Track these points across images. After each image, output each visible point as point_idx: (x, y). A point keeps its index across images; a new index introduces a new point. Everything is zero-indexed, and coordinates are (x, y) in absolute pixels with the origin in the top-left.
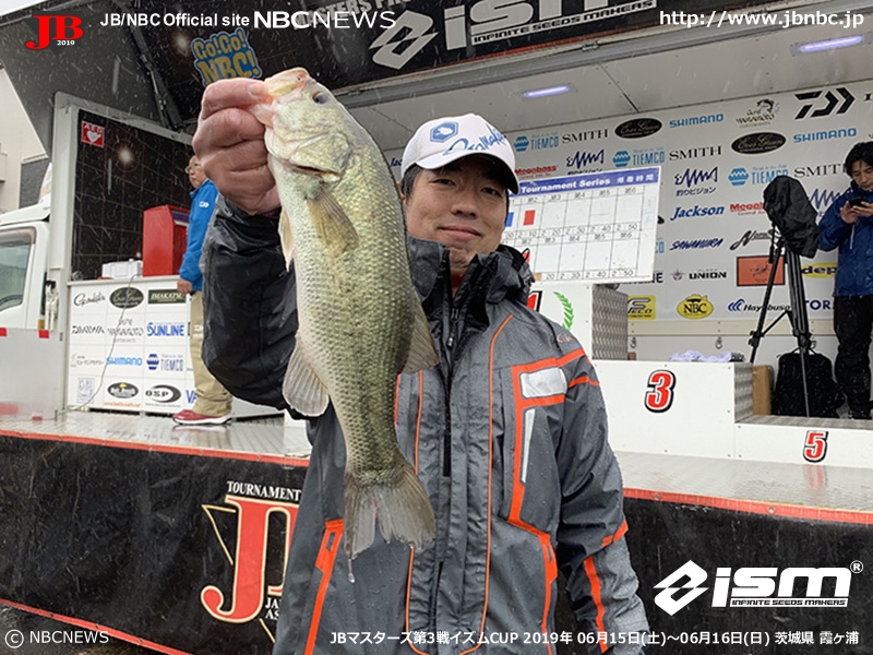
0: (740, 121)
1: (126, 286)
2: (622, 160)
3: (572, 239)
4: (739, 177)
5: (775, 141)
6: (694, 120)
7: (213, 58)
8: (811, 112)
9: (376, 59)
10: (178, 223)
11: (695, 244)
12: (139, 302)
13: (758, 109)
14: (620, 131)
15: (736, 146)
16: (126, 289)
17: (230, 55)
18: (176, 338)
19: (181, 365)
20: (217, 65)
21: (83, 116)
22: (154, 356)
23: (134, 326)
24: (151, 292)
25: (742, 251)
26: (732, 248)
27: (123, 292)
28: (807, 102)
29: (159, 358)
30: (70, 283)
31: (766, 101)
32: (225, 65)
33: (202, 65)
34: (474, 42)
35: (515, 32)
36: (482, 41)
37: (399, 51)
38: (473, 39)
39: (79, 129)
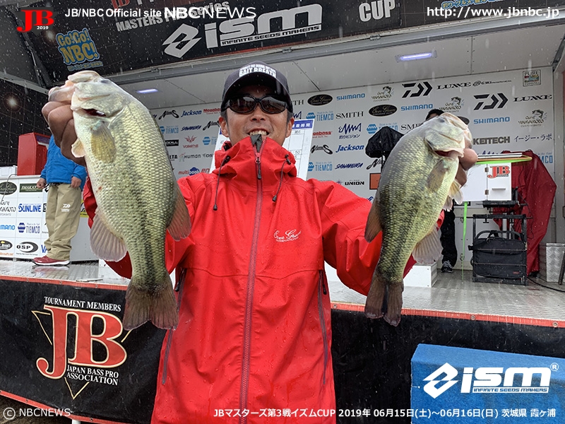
0: (374, 98)
1: (6, 181)
2: (311, 117)
4: (372, 129)
5: (392, 109)
6: (350, 97)
7: (70, 46)
8: (410, 94)
9: (167, 51)
10: (39, 143)
11: (349, 166)
12: (14, 191)
13: (383, 91)
14: (310, 101)
15: (371, 112)
16: (6, 183)
17: (80, 45)
18: (36, 213)
19: (39, 230)
20: (72, 50)
22: (23, 224)
23: (10, 206)
24: (22, 185)
25: (373, 170)
26: (368, 168)
27: (5, 185)
28: (408, 89)
29: (26, 225)
31: (387, 87)
32: (77, 50)
33: (63, 50)
34: (222, 45)
35: (245, 40)
36: (227, 44)
37: (179, 47)
38: (221, 42)
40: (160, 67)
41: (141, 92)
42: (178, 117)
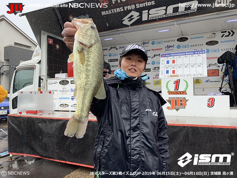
0: (208, 38)
2: (179, 47)
3: (186, 67)
4: (208, 51)
5: (216, 42)
6: (196, 38)
8: (224, 36)
9: (124, 23)
12: (68, 84)
13: (212, 35)
14: (178, 40)
16: (64, 80)
21: (48, 37)
22: (73, 97)
24: (71, 81)
25: (209, 68)
27: (63, 81)
28: (224, 33)
30: (47, 79)
34: (149, 19)
35: (160, 17)
36: (152, 19)
37: (129, 21)
38: (149, 18)
39: (48, 40)
40: (119, 30)
41: (105, 40)
42: (117, 49)
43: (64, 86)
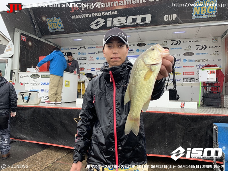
0: (161, 45)
1: (36, 74)
2: (138, 51)
6: (152, 44)
9: (91, 27)
12: (39, 77)
13: (164, 42)
14: (137, 45)
16: (35, 74)
17: (56, 23)
20: (52, 24)
21: (22, 34)
22: (43, 89)
23: (37, 83)
24: (42, 75)
27: (34, 75)
28: (173, 42)
29: (44, 90)
30: (19, 73)
31: (166, 41)
33: (48, 24)
34: (113, 26)
35: (122, 25)
36: (115, 26)
37: (96, 26)
39: (21, 37)
40: (87, 32)
41: (75, 40)
42: (86, 49)
43: (34, 79)
